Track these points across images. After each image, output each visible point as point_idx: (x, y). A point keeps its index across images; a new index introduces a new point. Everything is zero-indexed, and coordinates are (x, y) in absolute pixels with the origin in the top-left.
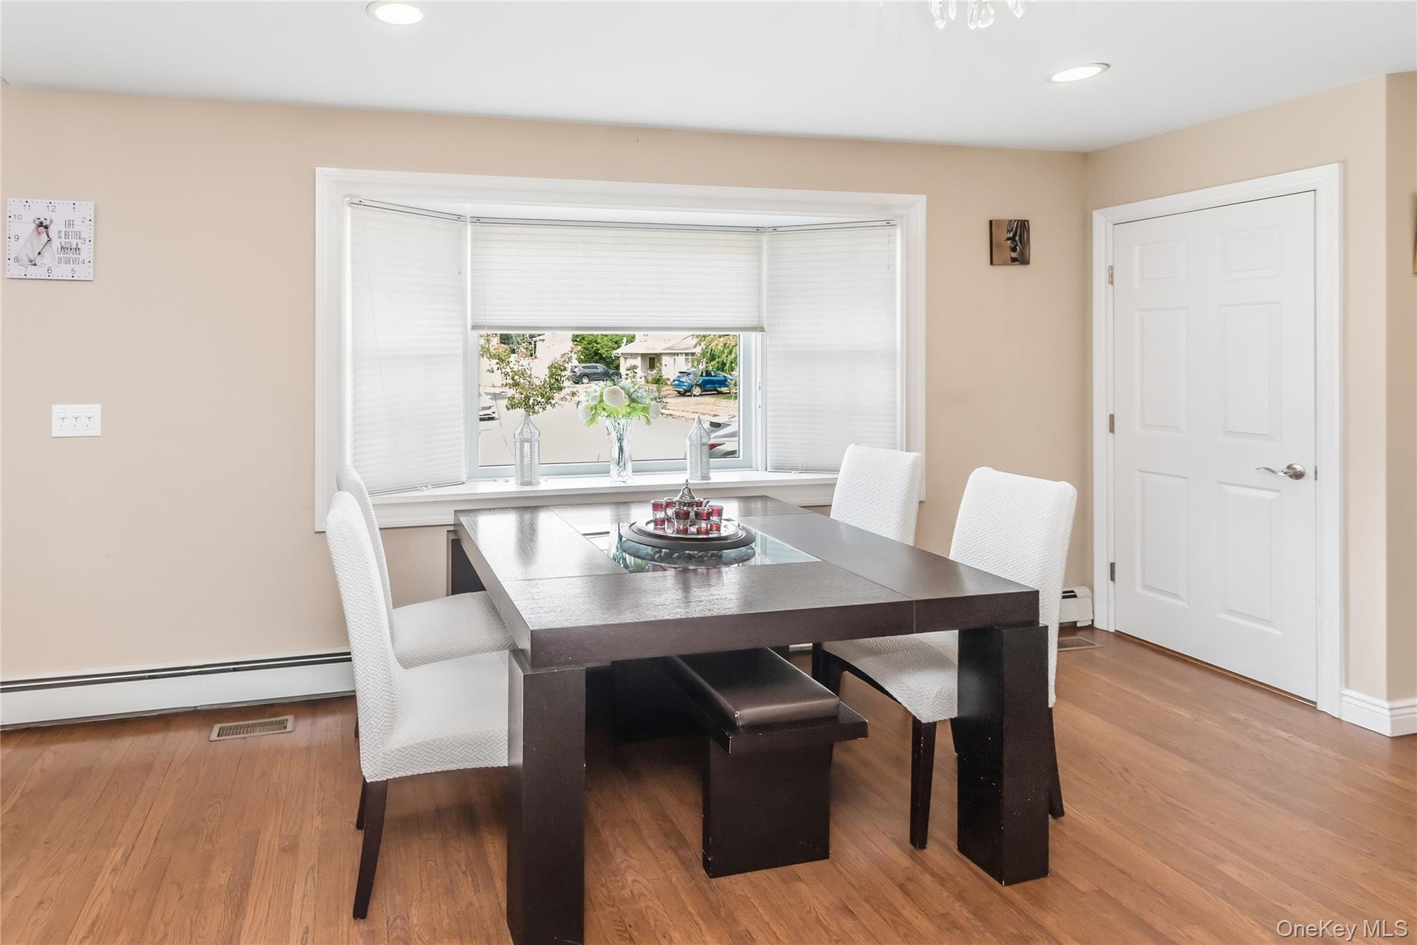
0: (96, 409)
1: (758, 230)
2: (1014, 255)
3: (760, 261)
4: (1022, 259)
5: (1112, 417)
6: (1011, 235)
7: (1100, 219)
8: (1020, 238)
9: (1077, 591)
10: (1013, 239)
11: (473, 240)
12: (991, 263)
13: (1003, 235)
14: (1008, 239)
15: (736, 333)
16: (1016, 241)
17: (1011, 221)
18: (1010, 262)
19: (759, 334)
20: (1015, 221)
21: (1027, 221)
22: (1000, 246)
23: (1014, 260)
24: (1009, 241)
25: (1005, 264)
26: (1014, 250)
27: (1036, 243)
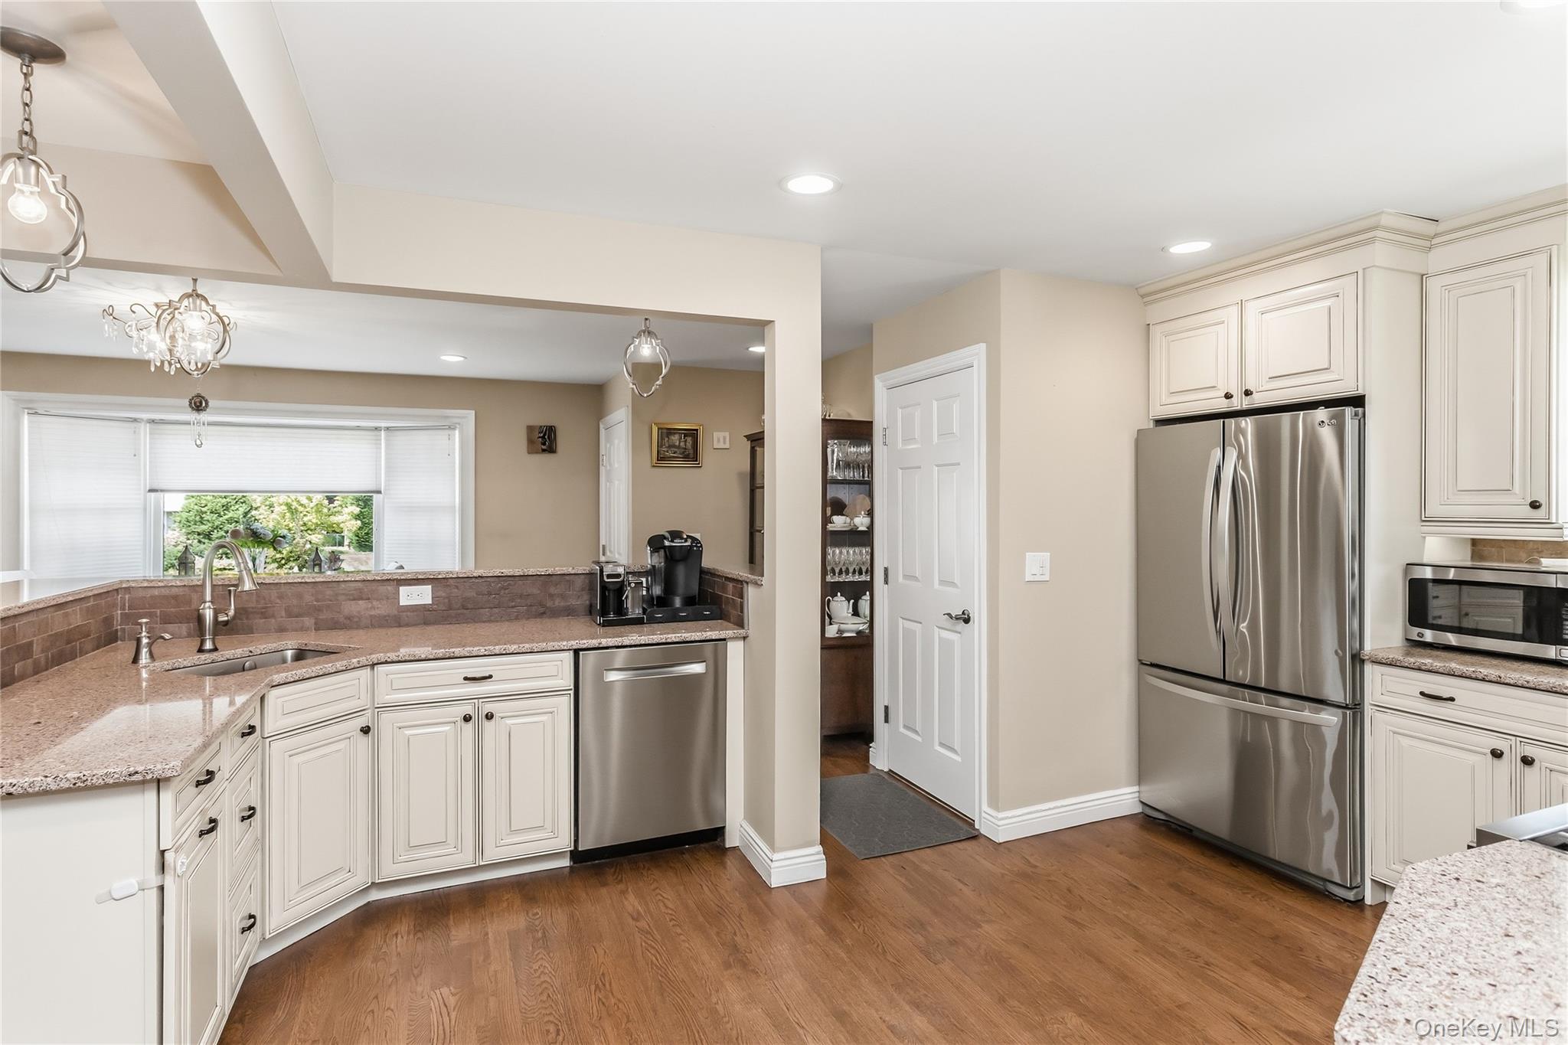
1: (378, 429)
2: (544, 447)
3: (380, 447)
4: (551, 450)
5: (604, 546)
6: (542, 435)
7: (601, 425)
8: (549, 438)
10: (543, 437)
11: (150, 434)
12: (528, 452)
13: (536, 434)
14: (540, 437)
15: (371, 495)
16: (545, 438)
17: (541, 427)
18: (541, 451)
19: (378, 495)
22: (534, 441)
23: (544, 451)
24: (541, 439)
25: (537, 453)
26: (544, 444)
27: (562, 441)
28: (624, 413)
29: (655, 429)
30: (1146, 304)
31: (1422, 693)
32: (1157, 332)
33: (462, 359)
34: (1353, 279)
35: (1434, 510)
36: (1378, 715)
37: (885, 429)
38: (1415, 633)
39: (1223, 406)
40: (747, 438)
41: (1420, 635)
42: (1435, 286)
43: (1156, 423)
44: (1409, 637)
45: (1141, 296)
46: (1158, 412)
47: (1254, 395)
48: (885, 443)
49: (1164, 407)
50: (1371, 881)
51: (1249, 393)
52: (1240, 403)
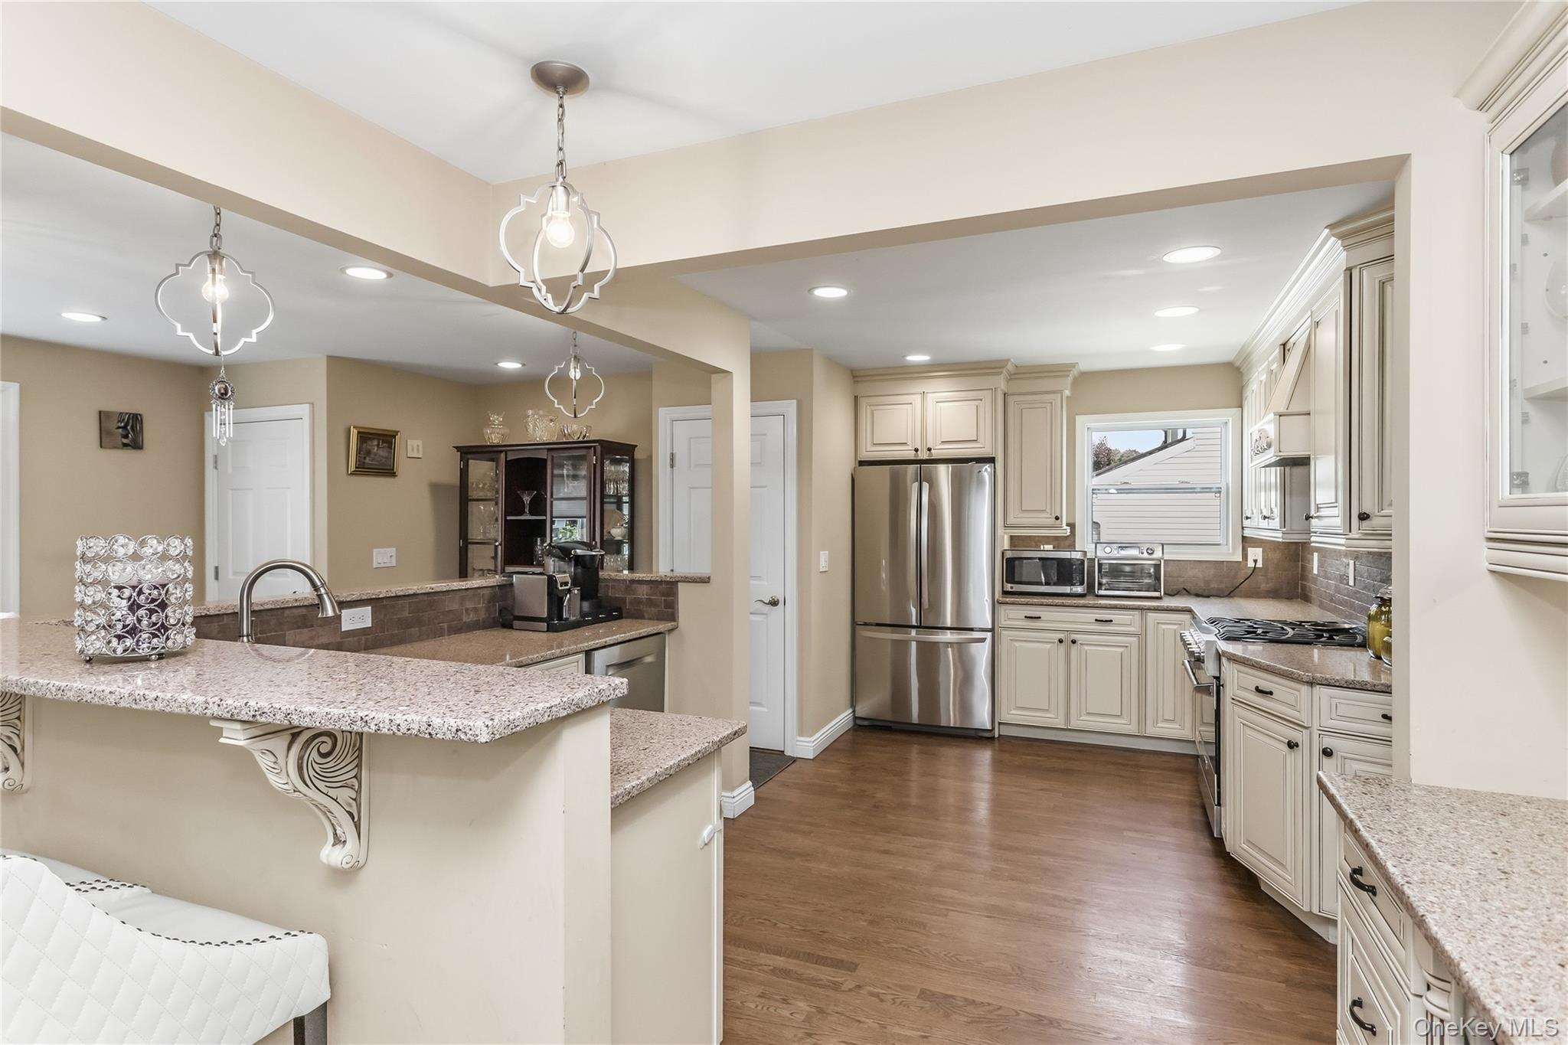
2: (125, 441)
4: (137, 445)
6: (122, 424)
7: (209, 420)
8: (132, 429)
10: (125, 428)
12: (101, 447)
13: (113, 424)
14: (119, 428)
16: (127, 429)
17: (121, 413)
18: (121, 446)
20: (127, 413)
21: (140, 415)
22: (110, 433)
23: (125, 445)
24: (120, 430)
25: (115, 447)
26: (126, 437)
27: (151, 433)
28: (303, 410)
29: (354, 432)
30: (855, 382)
31: (1026, 617)
32: (863, 403)
33: (99, 319)
34: (990, 391)
35: (1011, 520)
36: (1004, 632)
37: (672, 454)
38: (1008, 587)
39: (911, 455)
40: (458, 448)
41: (1012, 588)
42: (1011, 400)
43: (862, 463)
44: (1005, 590)
45: (854, 377)
46: (865, 455)
47: (932, 451)
48: (672, 466)
49: (869, 452)
50: (999, 723)
51: (929, 449)
52: (923, 455)
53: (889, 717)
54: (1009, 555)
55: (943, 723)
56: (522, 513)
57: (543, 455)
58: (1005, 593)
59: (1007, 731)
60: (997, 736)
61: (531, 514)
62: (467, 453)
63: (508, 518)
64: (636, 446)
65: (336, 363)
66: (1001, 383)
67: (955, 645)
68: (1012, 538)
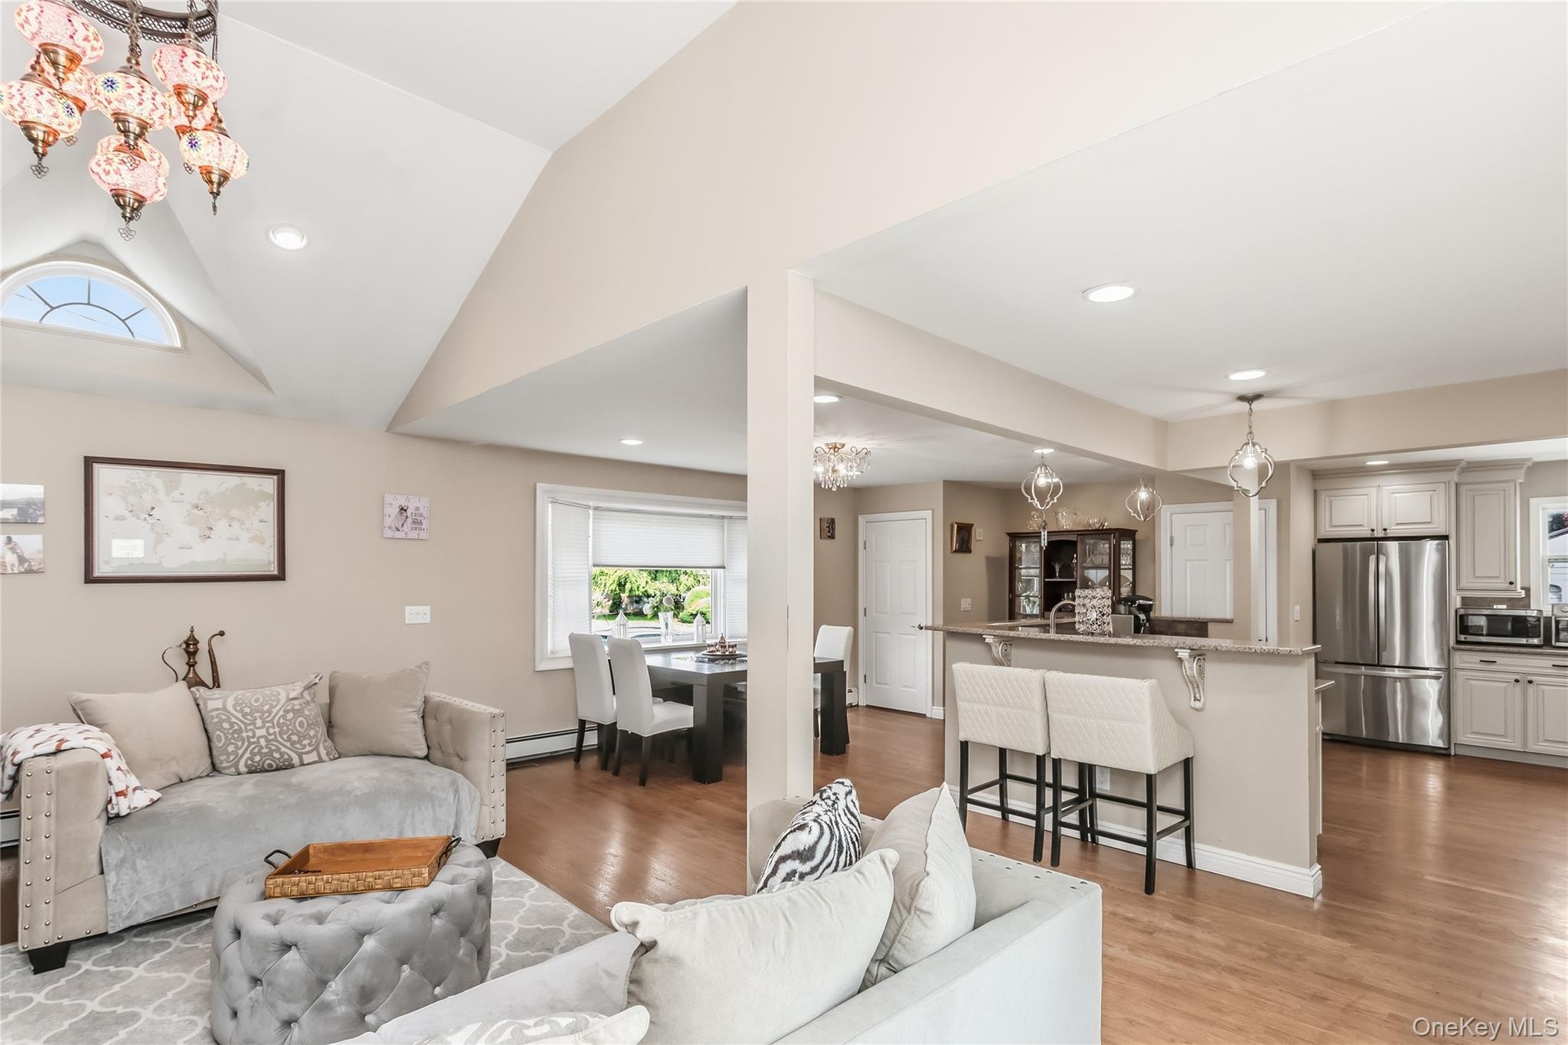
0: (427, 609)
1: (723, 517)
2: (829, 535)
3: (724, 532)
4: (832, 536)
5: (865, 609)
7: (861, 519)
8: (832, 527)
9: (853, 690)
11: (594, 518)
12: (820, 538)
13: (825, 525)
14: (827, 527)
16: (830, 528)
17: (828, 518)
18: (826, 537)
19: (722, 570)
20: (831, 518)
21: (835, 519)
22: (824, 530)
26: (830, 532)
27: (839, 529)
28: (928, 514)
29: (956, 526)
30: (1316, 479)
31: (1480, 661)
32: (1323, 495)
34: (1443, 485)
35: (1464, 584)
36: (1458, 672)
37: (1172, 537)
38: (1462, 638)
39: (1368, 534)
40: (1009, 534)
41: (1465, 638)
42: (1463, 489)
43: (1321, 541)
44: (1458, 639)
45: (1314, 475)
46: (1323, 534)
47: (1388, 531)
48: (1171, 545)
49: (1327, 532)
50: (1455, 744)
51: (1385, 530)
52: (1379, 534)
53: (1344, 733)
54: (1462, 612)
55: (1391, 739)
56: (1054, 577)
57: (1073, 538)
58: (1458, 642)
59: (1461, 751)
60: (1453, 754)
61: (1060, 577)
62: (1015, 537)
63: (1046, 580)
64: (1136, 531)
65: (945, 482)
66: (1454, 477)
67: (1403, 680)
68: (1463, 598)
